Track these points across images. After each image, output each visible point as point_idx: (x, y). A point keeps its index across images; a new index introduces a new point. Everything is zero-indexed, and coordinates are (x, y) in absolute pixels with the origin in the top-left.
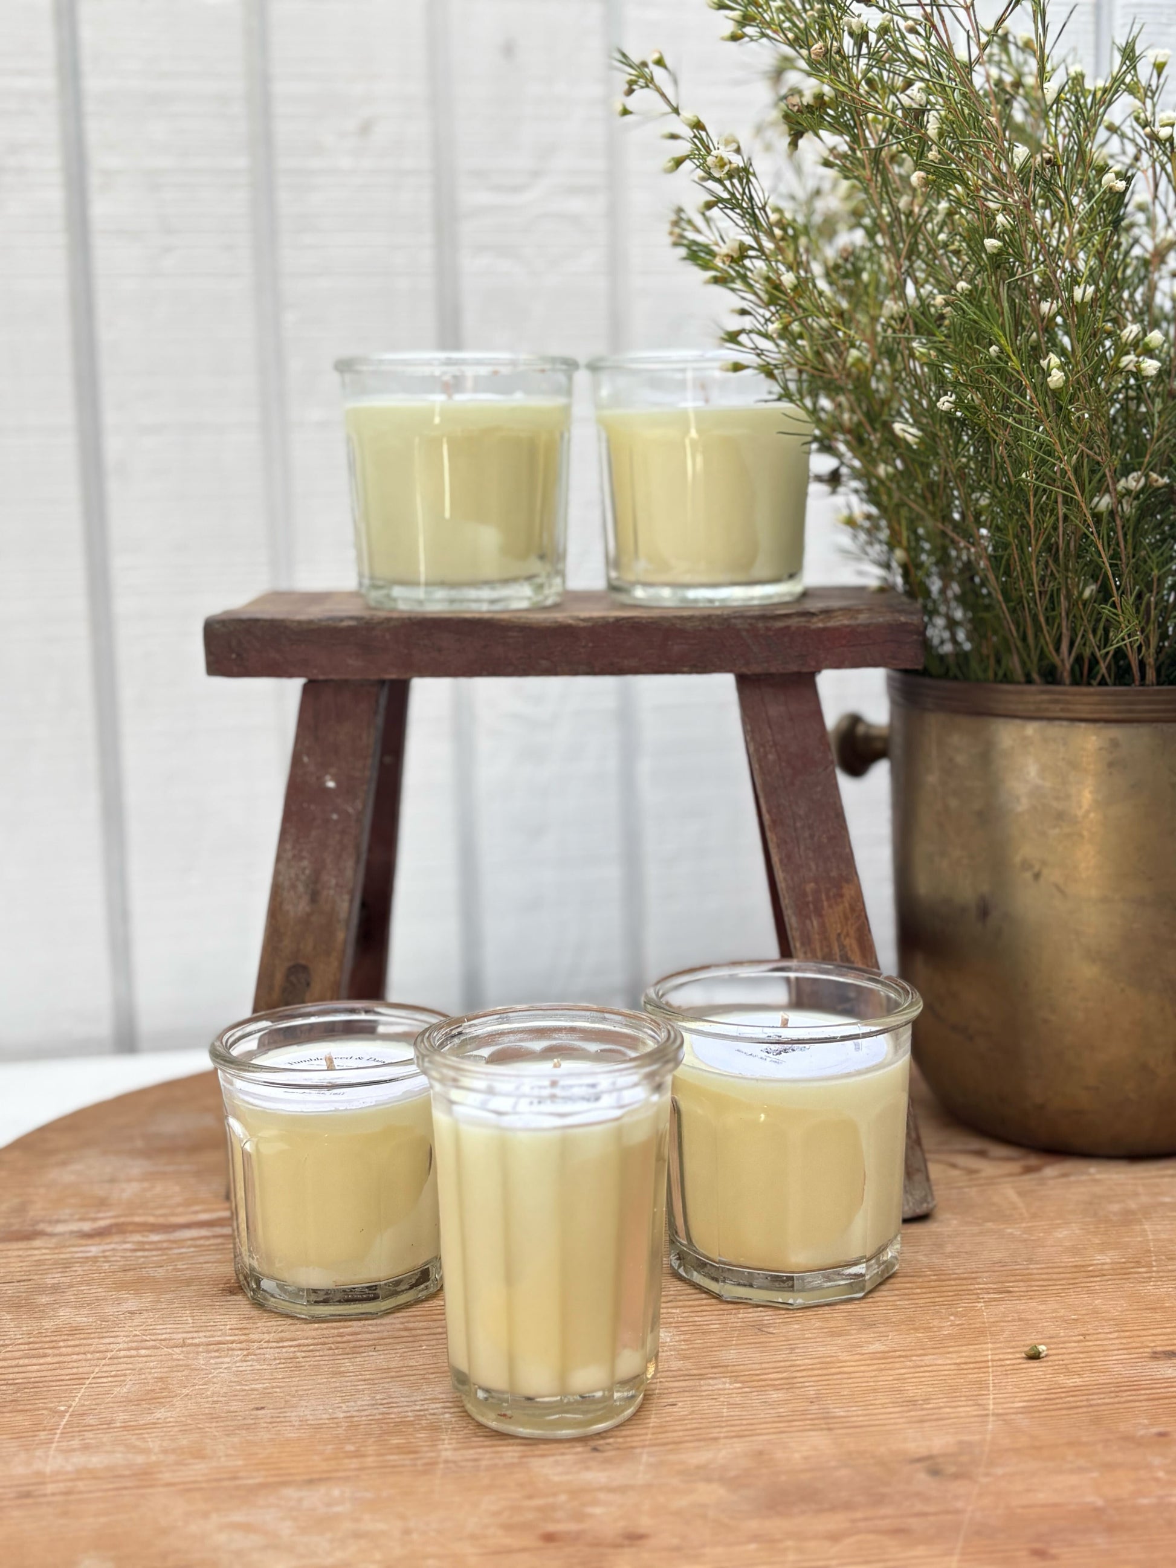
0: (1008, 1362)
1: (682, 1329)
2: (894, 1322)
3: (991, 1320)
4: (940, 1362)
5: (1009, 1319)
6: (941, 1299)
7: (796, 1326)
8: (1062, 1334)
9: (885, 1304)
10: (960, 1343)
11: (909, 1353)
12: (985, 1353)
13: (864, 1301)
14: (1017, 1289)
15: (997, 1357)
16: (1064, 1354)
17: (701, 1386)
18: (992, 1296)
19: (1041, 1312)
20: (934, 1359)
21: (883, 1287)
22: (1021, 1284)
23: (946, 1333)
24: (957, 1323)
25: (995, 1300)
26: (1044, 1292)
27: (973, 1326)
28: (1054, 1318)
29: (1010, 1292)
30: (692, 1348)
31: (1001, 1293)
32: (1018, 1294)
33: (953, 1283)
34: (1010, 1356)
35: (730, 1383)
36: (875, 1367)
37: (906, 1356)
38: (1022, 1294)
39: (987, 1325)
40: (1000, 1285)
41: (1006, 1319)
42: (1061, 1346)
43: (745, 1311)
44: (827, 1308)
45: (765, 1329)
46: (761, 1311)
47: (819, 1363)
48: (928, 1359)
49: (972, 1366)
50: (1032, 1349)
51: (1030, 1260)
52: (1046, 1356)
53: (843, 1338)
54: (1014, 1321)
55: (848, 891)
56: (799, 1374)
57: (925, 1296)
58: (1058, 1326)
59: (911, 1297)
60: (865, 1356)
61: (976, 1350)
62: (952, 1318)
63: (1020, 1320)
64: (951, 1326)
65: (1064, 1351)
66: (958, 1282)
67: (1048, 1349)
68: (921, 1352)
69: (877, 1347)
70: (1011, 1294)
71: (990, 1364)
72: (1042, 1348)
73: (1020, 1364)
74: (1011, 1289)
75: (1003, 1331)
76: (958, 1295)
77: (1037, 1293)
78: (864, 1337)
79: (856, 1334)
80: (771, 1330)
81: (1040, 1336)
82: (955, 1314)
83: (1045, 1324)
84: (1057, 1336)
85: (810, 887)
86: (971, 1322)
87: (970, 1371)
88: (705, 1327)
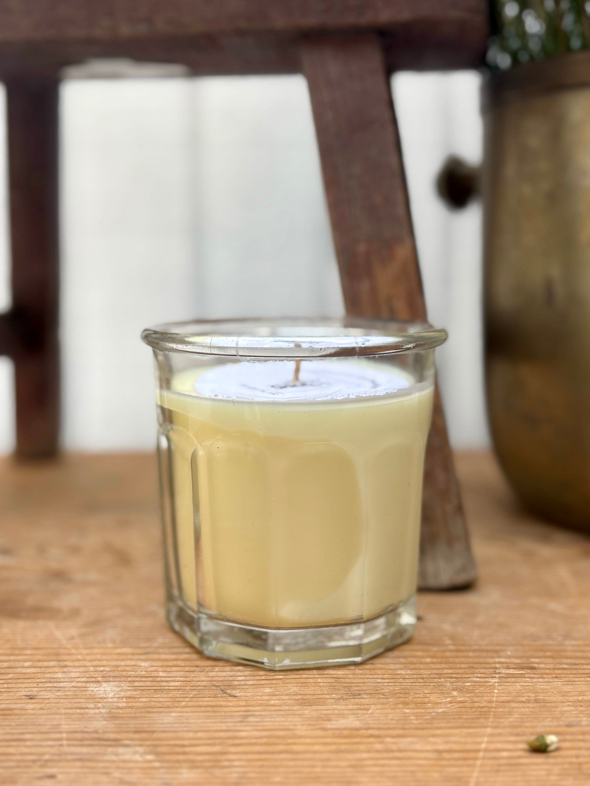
0: (505, 754)
1: (137, 684)
2: (383, 694)
3: (501, 699)
4: (417, 747)
5: (524, 699)
6: (450, 671)
7: (267, 690)
8: (584, 723)
9: (383, 671)
10: (451, 725)
11: (382, 732)
12: (479, 739)
13: (360, 667)
14: (542, 666)
15: (492, 746)
16: (580, 749)
17: (104, 754)
18: (511, 671)
19: (565, 694)
20: (412, 743)
21: (391, 654)
22: (550, 660)
23: (440, 710)
24: (459, 699)
25: (513, 676)
26: (575, 671)
27: (476, 705)
28: (580, 701)
29: (534, 668)
30: (130, 707)
31: (522, 668)
32: (542, 671)
33: (471, 654)
34: (510, 746)
35: (142, 754)
36: (333, 747)
37: (379, 736)
38: (548, 671)
39: (494, 705)
40: (524, 660)
41: (520, 699)
42: (581, 737)
43: (222, 669)
44: (315, 672)
45: (229, 691)
46: (239, 671)
47: (267, 737)
48: (404, 742)
49: (456, 755)
50: (537, 739)
51: (567, 636)
52: (557, 749)
53: (314, 707)
54: (529, 701)
55: (402, 252)
56: (233, 749)
57: (433, 666)
58: (582, 712)
59: (418, 666)
60: (330, 732)
61: (469, 735)
62: (455, 693)
63: (536, 701)
64: (450, 702)
65: (581, 744)
66: (477, 654)
67: (560, 741)
68: (400, 732)
69: (351, 722)
70: (534, 671)
71: (481, 754)
72: (551, 739)
73: (520, 757)
74: (536, 665)
75: (510, 713)
76: (472, 667)
77: (565, 672)
78: (341, 707)
79: (332, 704)
80: (234, 692)
81: (556, 723)
82: (460, 690)
83: (566, 709)
84: (578, 725)
85: (362, 248)
86: (476, 699)
87: (452, 762)
88: (164, 684)
